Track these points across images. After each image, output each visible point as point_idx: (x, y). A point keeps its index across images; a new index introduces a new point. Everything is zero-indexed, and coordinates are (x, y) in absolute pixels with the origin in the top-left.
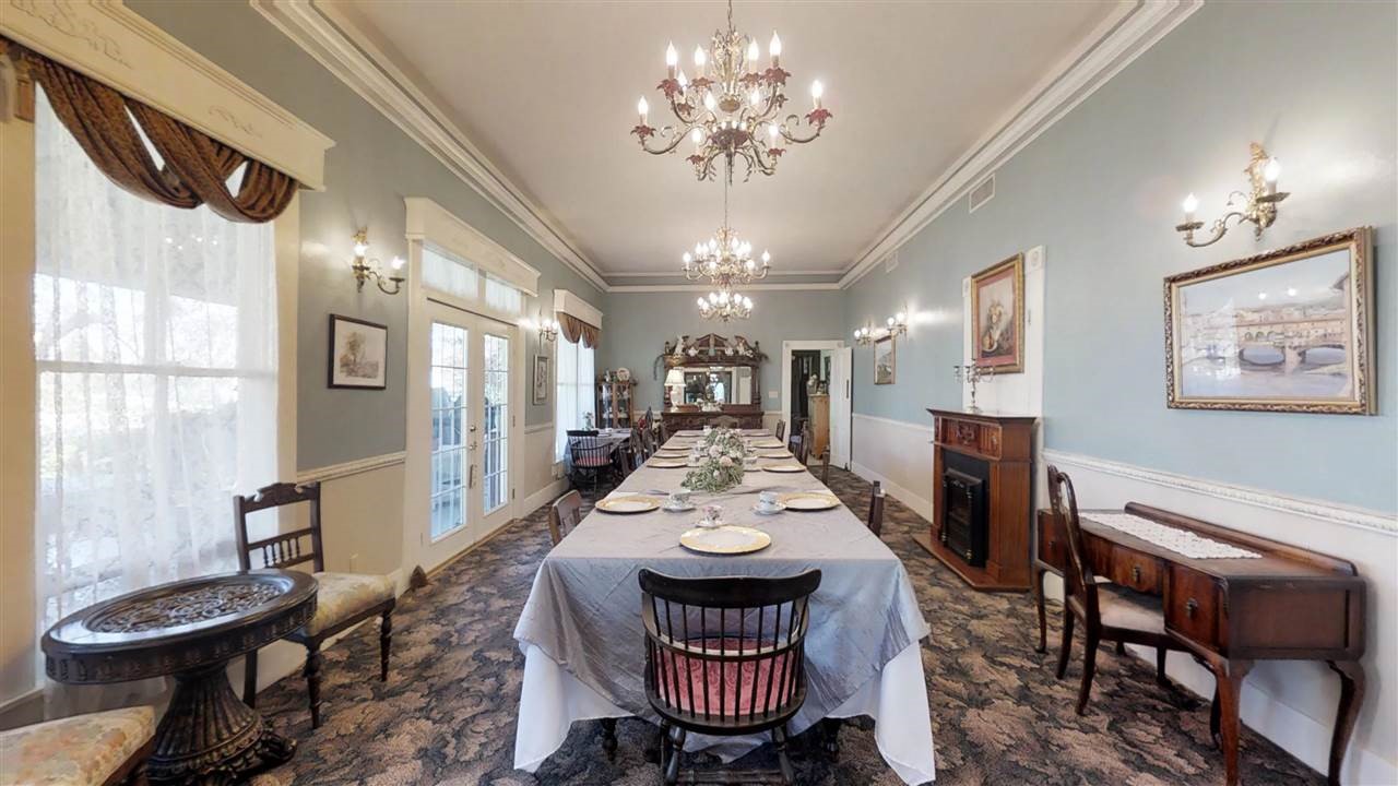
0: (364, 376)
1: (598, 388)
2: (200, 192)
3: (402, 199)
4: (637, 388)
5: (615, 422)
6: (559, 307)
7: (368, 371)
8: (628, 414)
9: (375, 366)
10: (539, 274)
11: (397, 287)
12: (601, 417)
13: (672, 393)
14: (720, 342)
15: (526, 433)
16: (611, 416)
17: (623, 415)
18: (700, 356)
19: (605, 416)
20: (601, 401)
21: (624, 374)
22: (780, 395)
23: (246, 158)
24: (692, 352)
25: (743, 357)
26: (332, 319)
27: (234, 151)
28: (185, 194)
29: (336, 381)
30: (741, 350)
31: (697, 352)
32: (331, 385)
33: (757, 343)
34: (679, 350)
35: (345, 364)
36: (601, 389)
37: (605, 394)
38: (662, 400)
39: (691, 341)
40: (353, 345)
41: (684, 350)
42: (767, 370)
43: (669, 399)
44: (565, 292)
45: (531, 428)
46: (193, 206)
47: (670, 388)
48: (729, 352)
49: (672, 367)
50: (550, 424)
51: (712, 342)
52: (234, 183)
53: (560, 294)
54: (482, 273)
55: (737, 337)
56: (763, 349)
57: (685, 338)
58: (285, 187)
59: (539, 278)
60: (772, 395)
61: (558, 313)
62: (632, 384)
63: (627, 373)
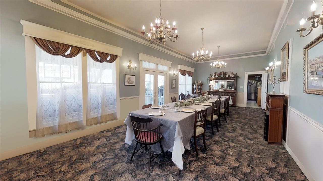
0: (131, 84)
1: (193, 85)
2: (103, 60)
3: (138, 54)
4: (203, 85)
5: (197, 93)
6: (179, 68)
7: (132, 83)
8: (200, 91)
9: (133, 82)
10: (172, 62)
11: (136, 69)
12: (194, 92)
13: (211, 86)
14: (225, 73)
15: (169, 94)
16: (196, 92)
17: (199, 92)
18: (219, 77)
19: (195, 92)
20: (194, 88)
21: (200, 82)
22: (244, 88)
23: (110, 54)
24: (217, 76)
25: (231, 77)
26: (125, 75)
27: (108, 54)
28: (102, 61)
29: (126, 85)
30: (231, 75)
31: (218, 76)
32: (125, 85)
33: (236, 73)
34: (213, 76)
35: (127, 82)
36: (194, 85)
37: (195, 87)
38: (209, 88)
39: (217, 74)
40: (129, 79)
41: (215, 76)
42: (240, 81)
43: (210, 88)
44: (180, 65)
45: (170, 93)
46: (103, 62)
47: (211, 85)
48: (227, 76)
49: (212, 80)
50: (177, 93)
51: (222, 73)
52: (108, 59)
53: (179, 66)
54: (157, 64)
55: (230, 72)
56: (238, 75)
57: (215, 73)
58: (115, 57)
59: (172, 63)
60: (241, 87)
61: (179, 70)
62: (202, 84)
63: (200, 81)
